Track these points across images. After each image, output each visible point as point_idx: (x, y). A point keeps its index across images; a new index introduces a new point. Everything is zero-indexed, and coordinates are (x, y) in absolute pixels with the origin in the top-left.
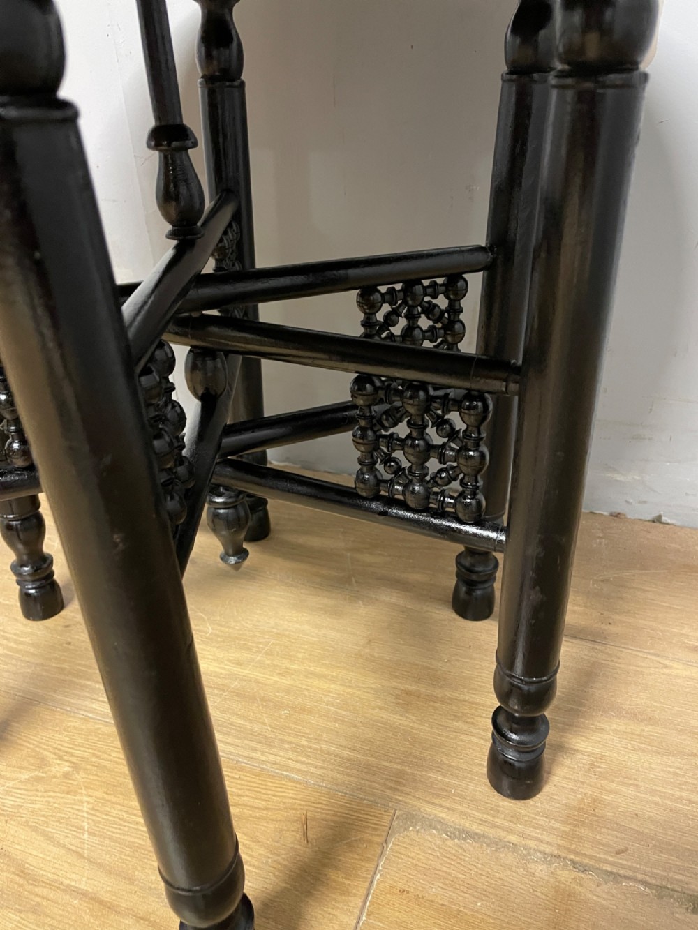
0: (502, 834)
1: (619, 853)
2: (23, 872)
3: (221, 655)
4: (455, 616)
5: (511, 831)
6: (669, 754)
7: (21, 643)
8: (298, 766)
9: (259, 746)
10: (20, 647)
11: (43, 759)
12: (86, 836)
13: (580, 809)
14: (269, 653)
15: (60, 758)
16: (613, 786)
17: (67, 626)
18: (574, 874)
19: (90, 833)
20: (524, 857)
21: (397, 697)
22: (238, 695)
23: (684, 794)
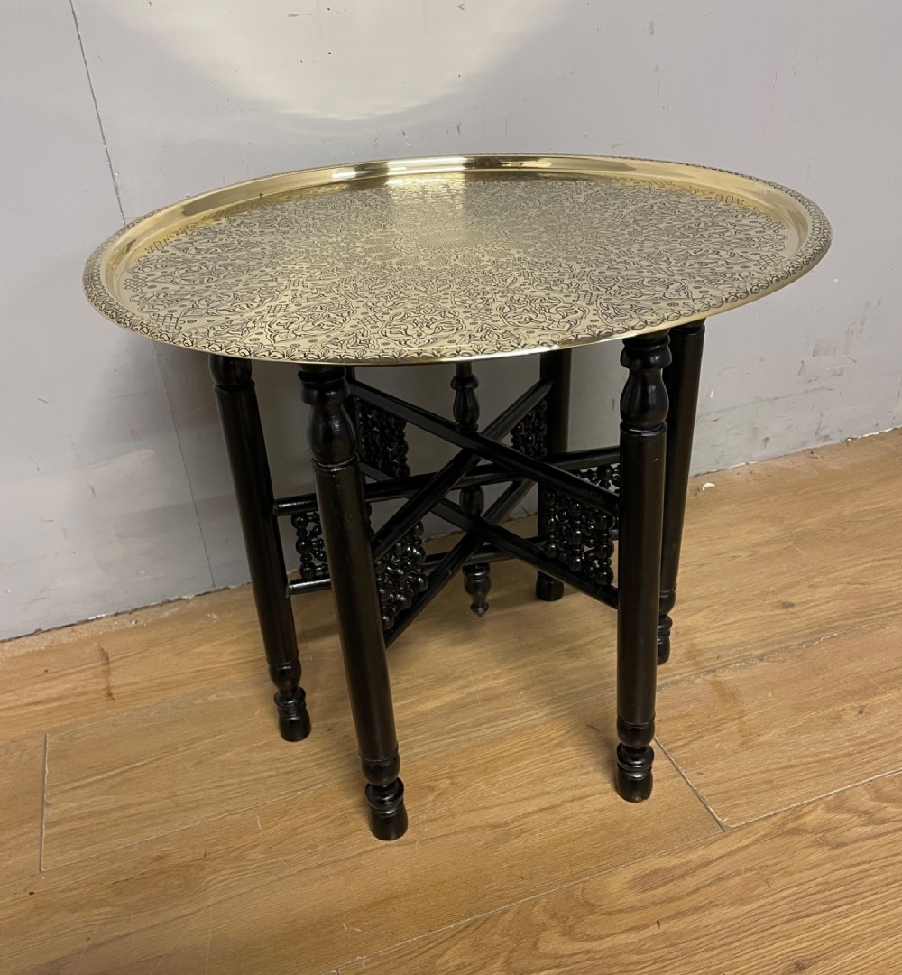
0: (672, 678)
1: (718, 658)
2: (494, 826)
3: (449, 688)
4: (545, 603)
5: (674, 675)
6: (699, 611)
7: (315, 754)
8: (559, 708)
9: (529, 713)
10: (318, 756)
11: (429, 787)
12: (502, 795)
13: (689, 652)
14: (474, 673)
15: (437, 780)
16: (692, 636)
17: (330, 730)
18: (712, 675)
19: (502, 793)
20: (689, 681)
21: (565, 655)
22: (486, 700)
23: (720, 623)
